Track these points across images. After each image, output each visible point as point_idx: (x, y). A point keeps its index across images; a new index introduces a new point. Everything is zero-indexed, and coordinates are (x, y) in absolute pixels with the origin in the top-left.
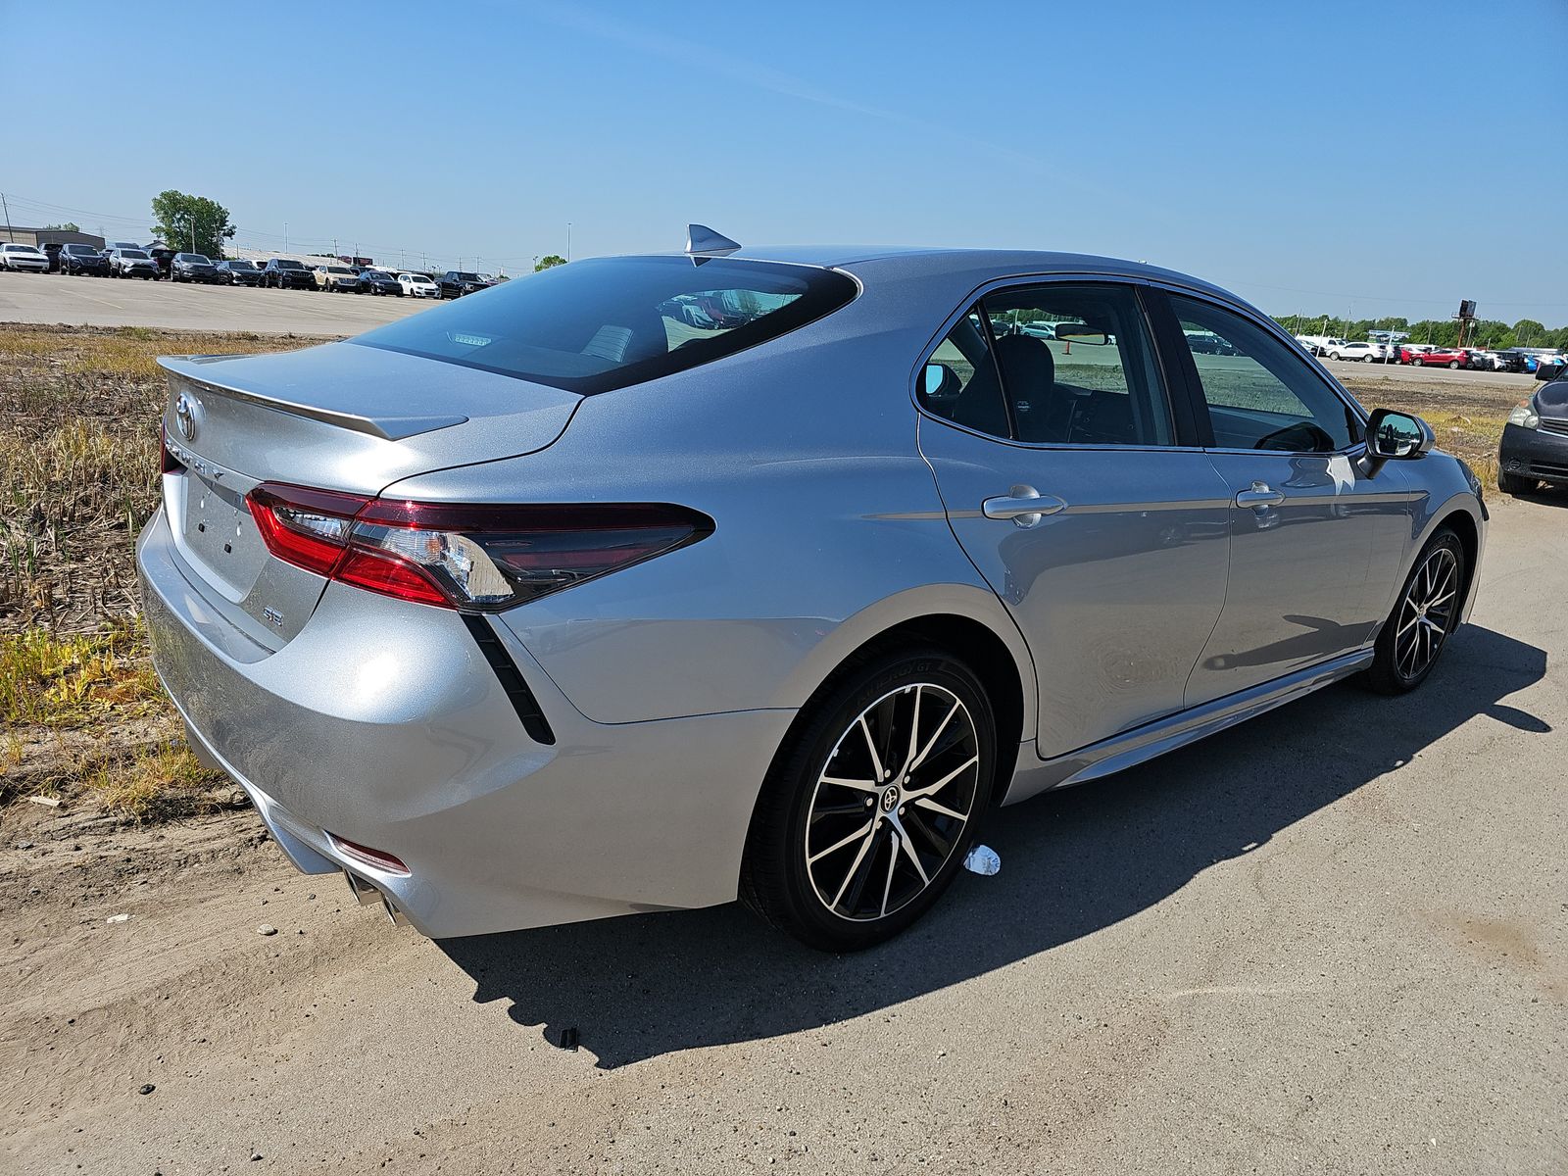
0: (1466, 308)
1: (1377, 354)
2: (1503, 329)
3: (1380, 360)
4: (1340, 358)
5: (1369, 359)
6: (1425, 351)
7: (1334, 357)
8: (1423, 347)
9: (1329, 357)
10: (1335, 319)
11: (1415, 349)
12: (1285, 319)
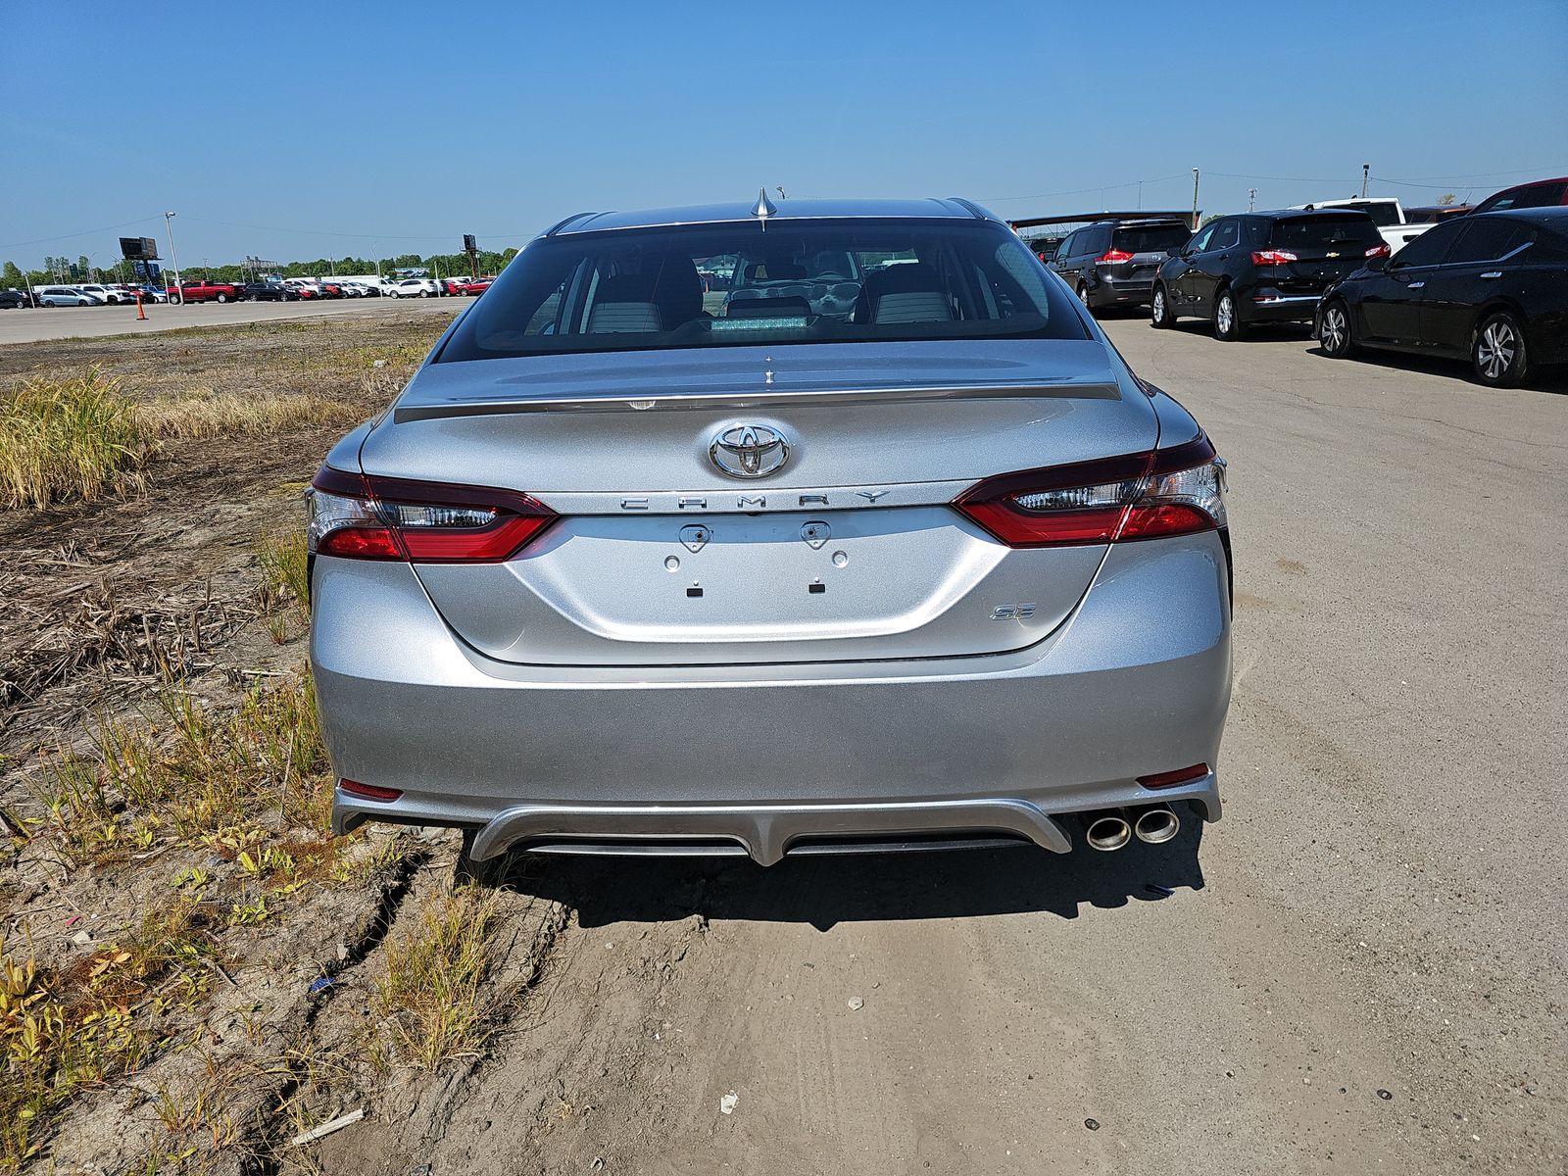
0: (468, 241)
1: (430, 290)
2: (497, 257)
3: (434, 294)
4: (400, 296)
5: (424, 295)
6: (464, 282)
7: (394, 295)
8: (462, 278)
9: (390, 296)
10: (359, 261)
11: (457, 281)
12: (313, 264)
